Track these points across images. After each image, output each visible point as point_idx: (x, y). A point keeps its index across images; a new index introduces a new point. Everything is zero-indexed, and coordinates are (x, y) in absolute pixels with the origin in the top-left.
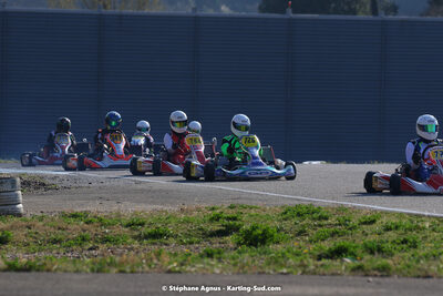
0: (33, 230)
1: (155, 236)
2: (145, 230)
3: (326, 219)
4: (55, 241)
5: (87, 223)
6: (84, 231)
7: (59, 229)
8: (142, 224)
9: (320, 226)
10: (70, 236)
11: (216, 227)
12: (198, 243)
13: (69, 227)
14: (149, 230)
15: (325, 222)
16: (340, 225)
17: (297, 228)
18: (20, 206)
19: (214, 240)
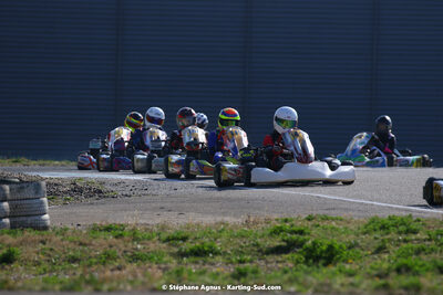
0: (48, 246)
1: (198, 253)
2: (187, 246)
3: (415, 232)
4: (74, 260)
5: (116, 237)
6: (111, 246)
7: (81, 244)
8: (184, 239)
9: (405, 241)
10: (93, 253)
11: (276, 242)
12: (251, 262)
13: (94, 242)
14: (192, 246)
15: (413, 237)
16: (430, 240)
17: (377, 244)
18: (46, 216)
19: (270, 258)
